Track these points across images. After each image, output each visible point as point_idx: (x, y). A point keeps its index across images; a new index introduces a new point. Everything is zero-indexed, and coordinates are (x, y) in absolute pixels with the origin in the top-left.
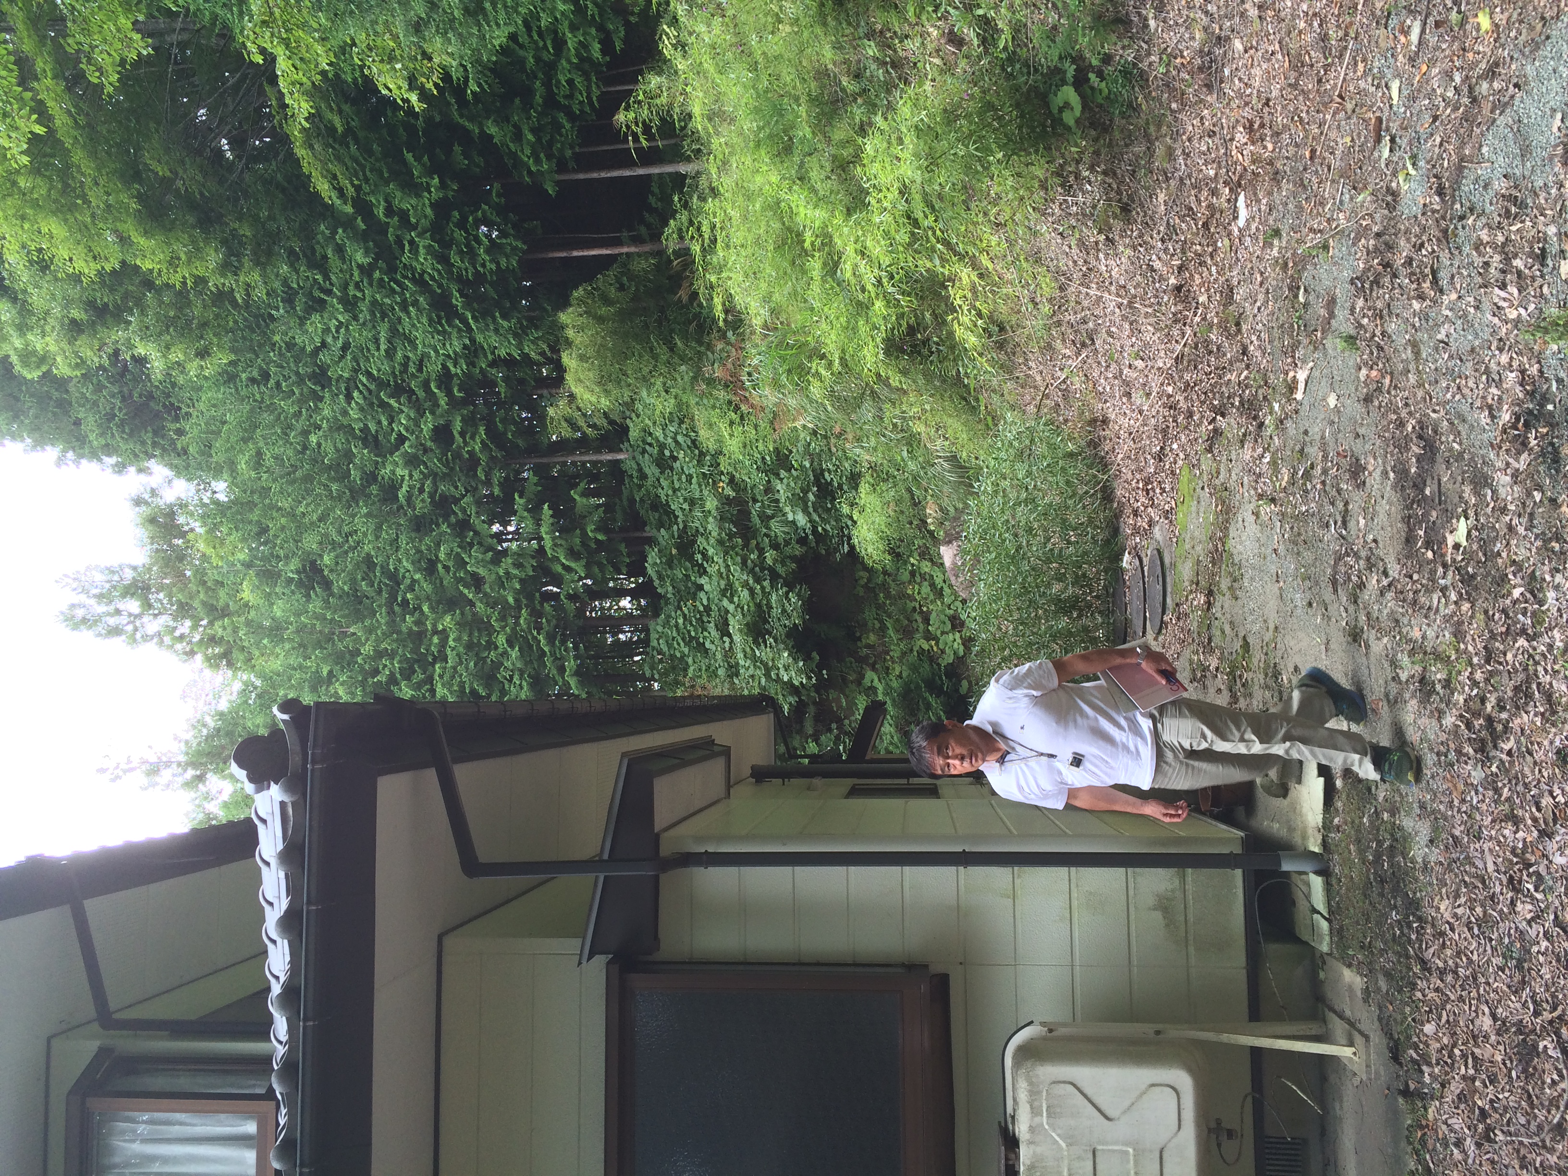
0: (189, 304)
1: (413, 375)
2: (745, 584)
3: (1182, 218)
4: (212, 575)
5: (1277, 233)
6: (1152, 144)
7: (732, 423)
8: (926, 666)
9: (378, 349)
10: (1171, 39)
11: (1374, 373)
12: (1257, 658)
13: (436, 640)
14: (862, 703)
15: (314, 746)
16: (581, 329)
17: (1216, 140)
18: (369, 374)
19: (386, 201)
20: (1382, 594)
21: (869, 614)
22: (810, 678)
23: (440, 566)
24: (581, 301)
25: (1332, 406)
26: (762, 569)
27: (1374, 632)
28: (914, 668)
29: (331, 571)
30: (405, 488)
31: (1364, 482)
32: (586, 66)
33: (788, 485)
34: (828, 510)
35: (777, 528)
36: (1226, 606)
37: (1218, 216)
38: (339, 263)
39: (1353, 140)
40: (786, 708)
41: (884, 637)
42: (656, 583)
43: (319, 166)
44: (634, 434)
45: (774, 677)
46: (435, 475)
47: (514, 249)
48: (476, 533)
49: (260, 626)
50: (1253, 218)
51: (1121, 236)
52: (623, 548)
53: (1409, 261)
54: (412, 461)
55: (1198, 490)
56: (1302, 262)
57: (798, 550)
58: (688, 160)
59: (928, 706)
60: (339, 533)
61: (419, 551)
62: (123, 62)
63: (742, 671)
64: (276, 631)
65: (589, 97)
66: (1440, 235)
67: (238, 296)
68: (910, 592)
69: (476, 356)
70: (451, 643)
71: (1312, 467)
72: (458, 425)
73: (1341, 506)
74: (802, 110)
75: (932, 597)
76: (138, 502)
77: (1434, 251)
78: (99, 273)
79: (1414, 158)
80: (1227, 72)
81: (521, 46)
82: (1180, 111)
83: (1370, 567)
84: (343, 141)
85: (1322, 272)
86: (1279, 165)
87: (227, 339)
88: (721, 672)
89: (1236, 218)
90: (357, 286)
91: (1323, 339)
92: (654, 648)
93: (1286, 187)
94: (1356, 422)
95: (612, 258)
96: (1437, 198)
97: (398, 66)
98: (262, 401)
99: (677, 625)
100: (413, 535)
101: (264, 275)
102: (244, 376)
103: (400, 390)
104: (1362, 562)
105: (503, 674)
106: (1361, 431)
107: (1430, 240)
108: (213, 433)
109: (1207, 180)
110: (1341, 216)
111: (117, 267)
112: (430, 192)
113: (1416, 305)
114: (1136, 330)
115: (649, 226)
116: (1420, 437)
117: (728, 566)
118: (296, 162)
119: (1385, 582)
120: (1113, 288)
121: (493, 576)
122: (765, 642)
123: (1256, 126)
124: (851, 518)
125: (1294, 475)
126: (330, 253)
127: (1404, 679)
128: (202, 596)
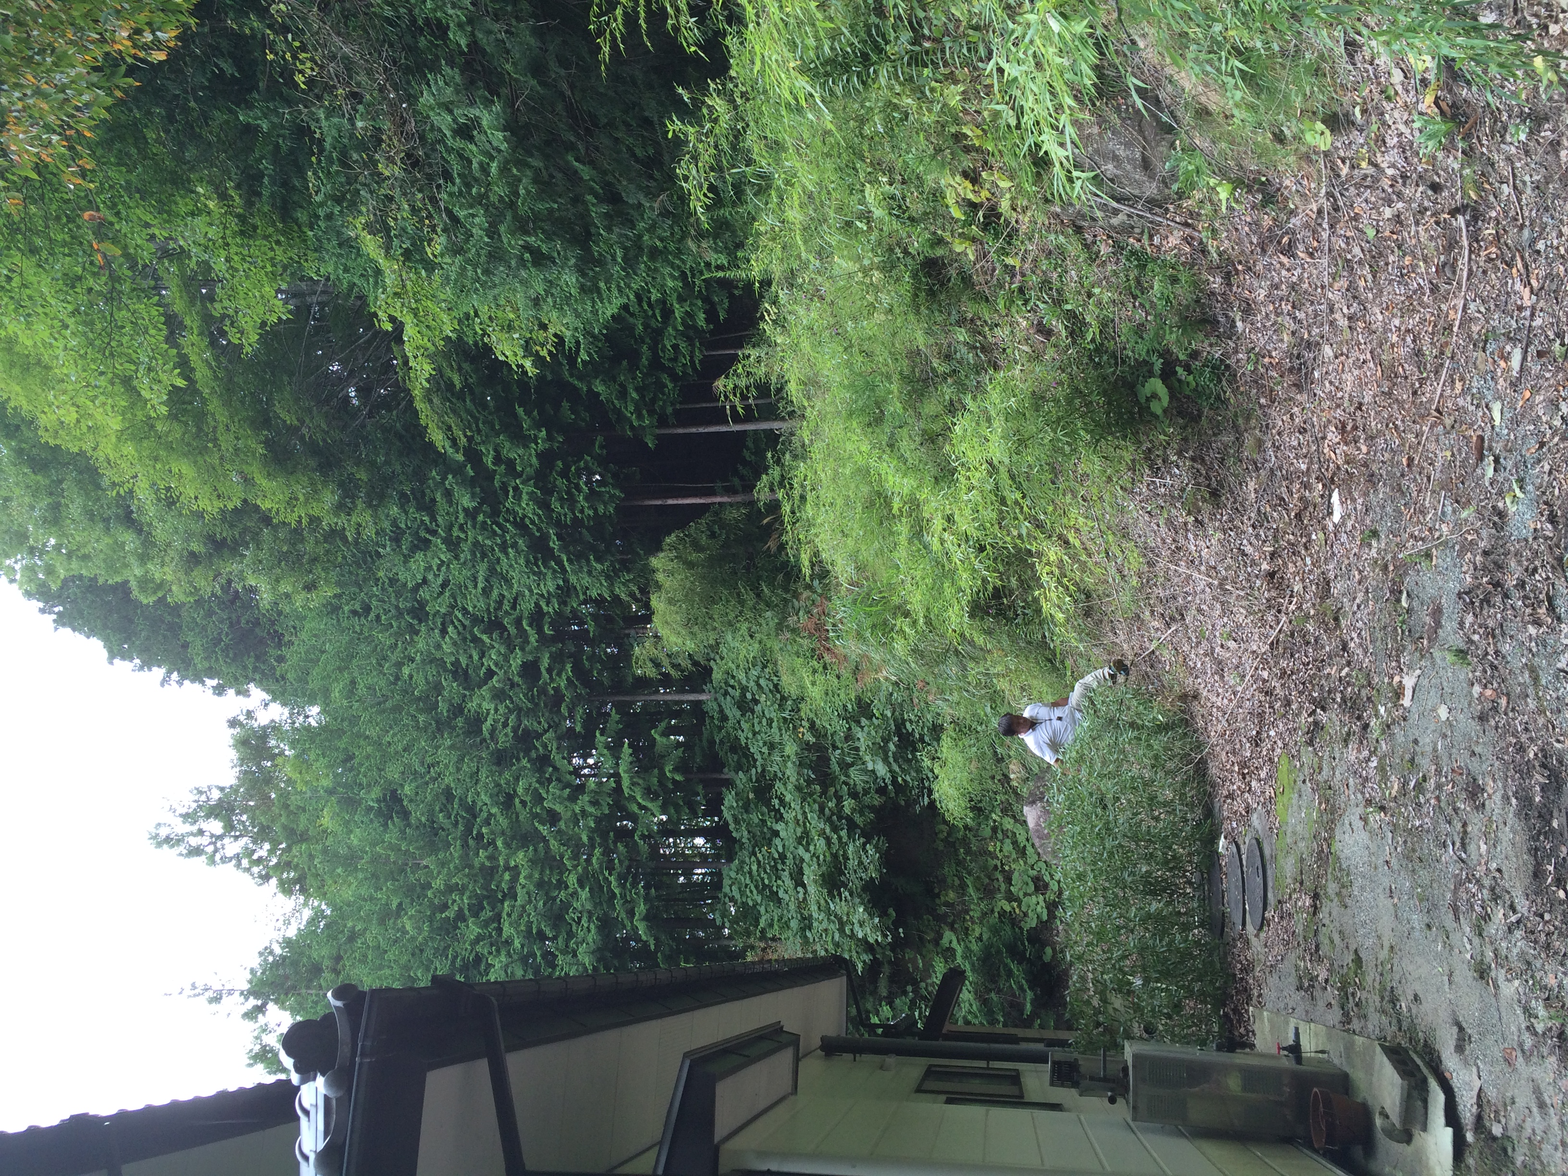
0: (303, 540)
1: (506, 612)
2: (822, 833)
3: (1274, 508)
4: (295, 801)
5: (1375, 534)
6: (1241, 435)
7: (815, 671)
8: (1008, 928)
9: (476, 587)
10: (1260, 340)
11: (1488, 692)
12: (1371, 977)
13: (507, 876)
14: (940, 968)
15: (365, 1036)
16: (670, 573)
17: (1308, 436)
18: (465, 611)
19: (495, 450)
20: (1510, 931)
21: (948, 870)
22: (886, 936)
23: (517, 800)
24: (674, 548)
25: (1444, 718)
26: (840, 818)
27: (1503, 971)
28: (995, 931)
29: (411, 801)
30: (489, 722)
31: (1483, 805)
32: (691, 333)
33: (869, 733)
34: (909, 761)
35: (856, 776)
36: (1334, 913)
37: (1311, 509)
38: (446, 507)
39: (1453, 455)
40: (860, 967)
41: (964, 895)
42: (732, 827)
43: (436, 418)
44: (717, 675)
45: (848, 932)
46: (520, 710)
47: (612, 496)
48: (556, 769)
49: (336, 855)
50: (1349, 516)
51: (1211, 519)
52: (700, 789)
53: (1521, 584)
54: (499, 696)
55: (1299, 783)
56: (1403, 568)
57: (877, 800)
58: (783, 419)
59: (1010, 974)
60: (422, 764)
61: (498, 785)
62: (264, 324)
63: (815, 924)
64: (350, 861)
65: (692, 361)
66: (1555, 563)
67: (348, 534)
68: (991, 849)
69: (569, 596)
70: (522, 880)
71: (1424, 779)
72: (545, 662)
73: (1459, 826)
74: (894, 387)
75: (1014, 856)
76: (233, 723)
77: (1548, 578)
78: (222, 511)
79: (1521, 481)
80: (1316, 374)
81: (632, 315)
82: (1269, 407)
83: (1495, 898)
84: (461, 396)
85: (1426, 578)
86: (1374, 467)
87: (333, 575)
88: (794, 924)
89: (1330, 514)
90: (461, 528)
91: (1430, 648)
92: (725, 895)
93: (1383, 490)
94: (1471, 739)
95: (705, 507)
96: (1549, 526)
97: (516, 336)
98: (361, 633)
99: (750, 873)
100: (494, 768)
101: (375, 516)
102: (346, 608)
103: (495, 626)
104: (1485, 892)
105: (571, 916)
106: (1478, 749)
107: (1543, 566)
108: (311, 661)
109: (1298, 472)
110: (1444, 528)
111: (239, 505)
112: (537, 444)
113: (1532, 630)
114: (1226, 611)
115: (742, 478)
116: (1544, 766)
117: (804, 813)
118: (416, 413)
119: (1513, 919)
120: (1203, 568)
121: (569, 813)
122: (840, 895)
123: (1349, 428)
124: (932, 771)
125: (1405, 784)
126: (438, 496)
127: (1540, 1031)
128: (283, 819)
